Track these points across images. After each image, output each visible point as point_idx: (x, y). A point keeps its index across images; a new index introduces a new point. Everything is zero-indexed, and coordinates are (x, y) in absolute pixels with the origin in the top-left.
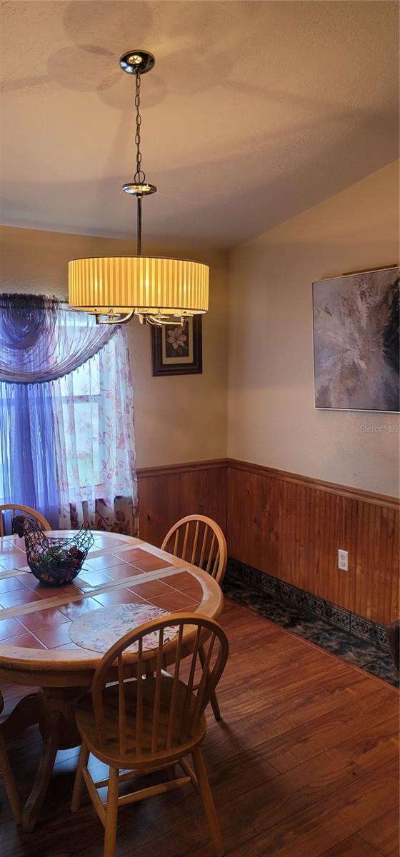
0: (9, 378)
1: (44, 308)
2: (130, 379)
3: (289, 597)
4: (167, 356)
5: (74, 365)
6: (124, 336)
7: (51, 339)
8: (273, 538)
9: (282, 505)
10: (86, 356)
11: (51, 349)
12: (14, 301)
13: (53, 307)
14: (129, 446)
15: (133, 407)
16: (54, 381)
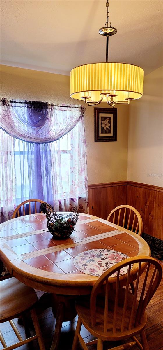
0: (32, 140)
1: (47, 108)
2: (85, 143)
3: (159, 245)
4: (101, 133)
5: (61, 135)
6: (83, 122)
7: (51, 123)
8: (151, 218)
9: (156, 202)
10: (67, 131)
11: (51, 128)
12: (34, 105)
13: (52, 108)
14: (85, 174)
15: (87, 156)
16: (52, 143)
